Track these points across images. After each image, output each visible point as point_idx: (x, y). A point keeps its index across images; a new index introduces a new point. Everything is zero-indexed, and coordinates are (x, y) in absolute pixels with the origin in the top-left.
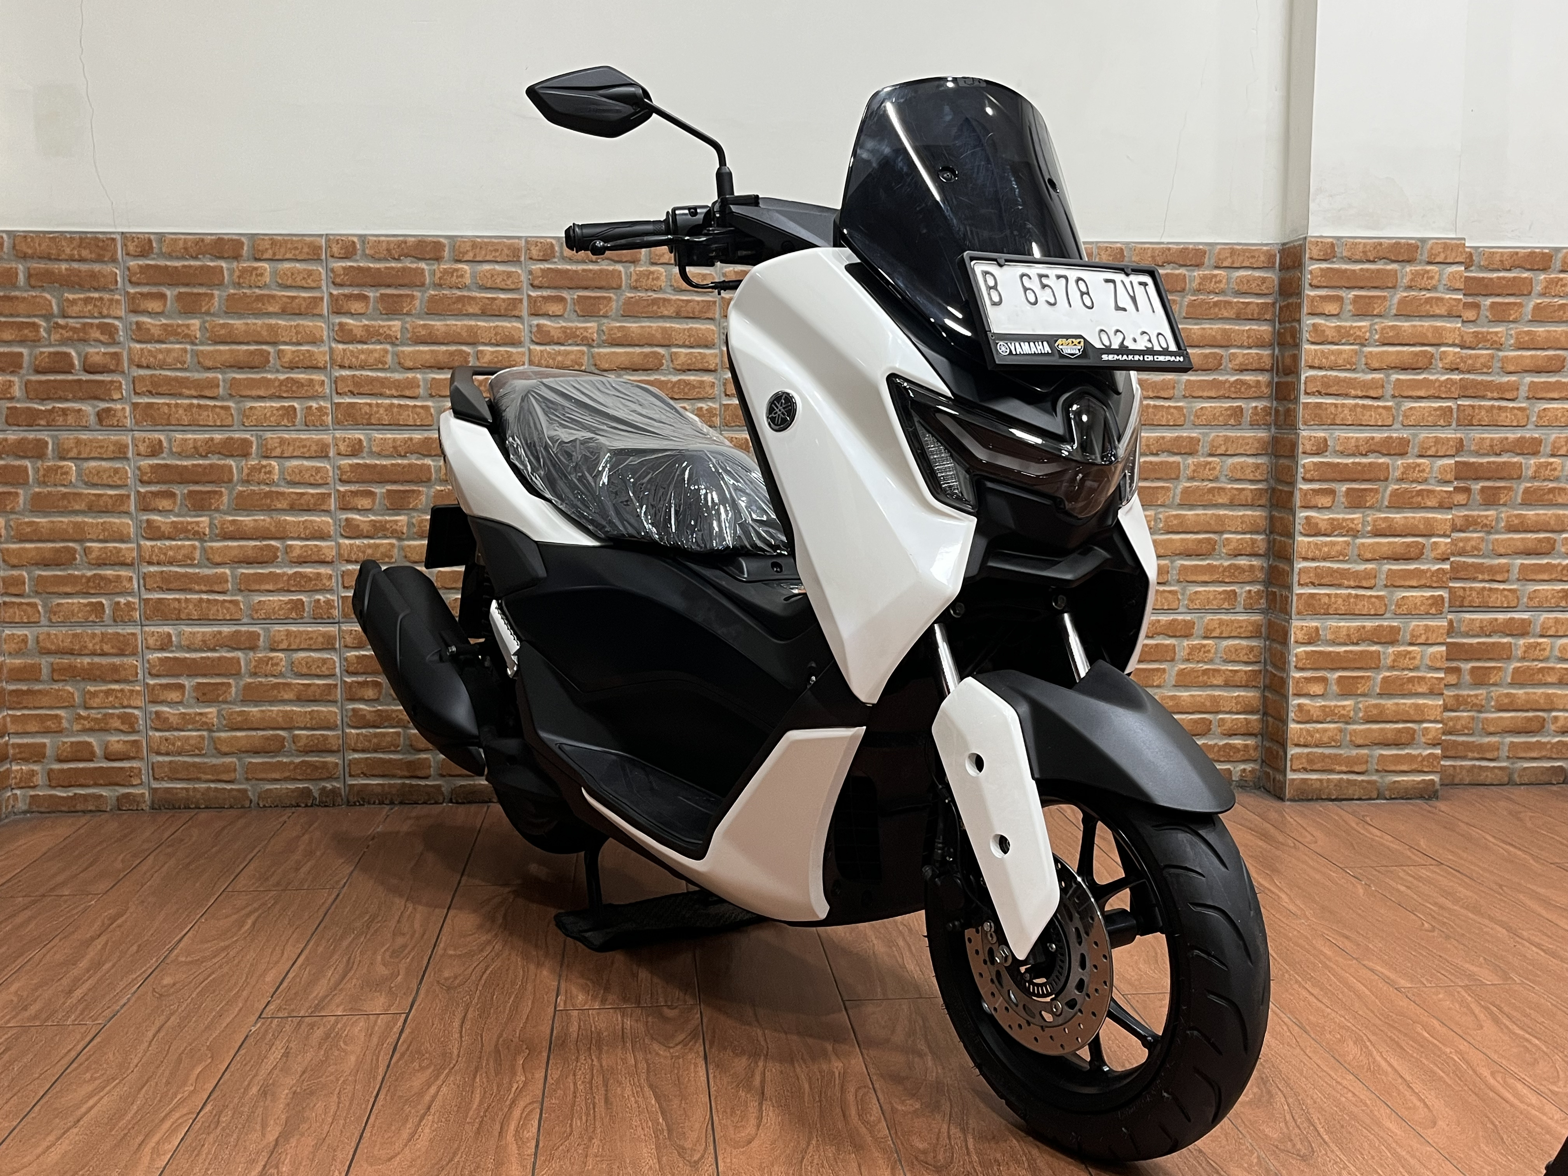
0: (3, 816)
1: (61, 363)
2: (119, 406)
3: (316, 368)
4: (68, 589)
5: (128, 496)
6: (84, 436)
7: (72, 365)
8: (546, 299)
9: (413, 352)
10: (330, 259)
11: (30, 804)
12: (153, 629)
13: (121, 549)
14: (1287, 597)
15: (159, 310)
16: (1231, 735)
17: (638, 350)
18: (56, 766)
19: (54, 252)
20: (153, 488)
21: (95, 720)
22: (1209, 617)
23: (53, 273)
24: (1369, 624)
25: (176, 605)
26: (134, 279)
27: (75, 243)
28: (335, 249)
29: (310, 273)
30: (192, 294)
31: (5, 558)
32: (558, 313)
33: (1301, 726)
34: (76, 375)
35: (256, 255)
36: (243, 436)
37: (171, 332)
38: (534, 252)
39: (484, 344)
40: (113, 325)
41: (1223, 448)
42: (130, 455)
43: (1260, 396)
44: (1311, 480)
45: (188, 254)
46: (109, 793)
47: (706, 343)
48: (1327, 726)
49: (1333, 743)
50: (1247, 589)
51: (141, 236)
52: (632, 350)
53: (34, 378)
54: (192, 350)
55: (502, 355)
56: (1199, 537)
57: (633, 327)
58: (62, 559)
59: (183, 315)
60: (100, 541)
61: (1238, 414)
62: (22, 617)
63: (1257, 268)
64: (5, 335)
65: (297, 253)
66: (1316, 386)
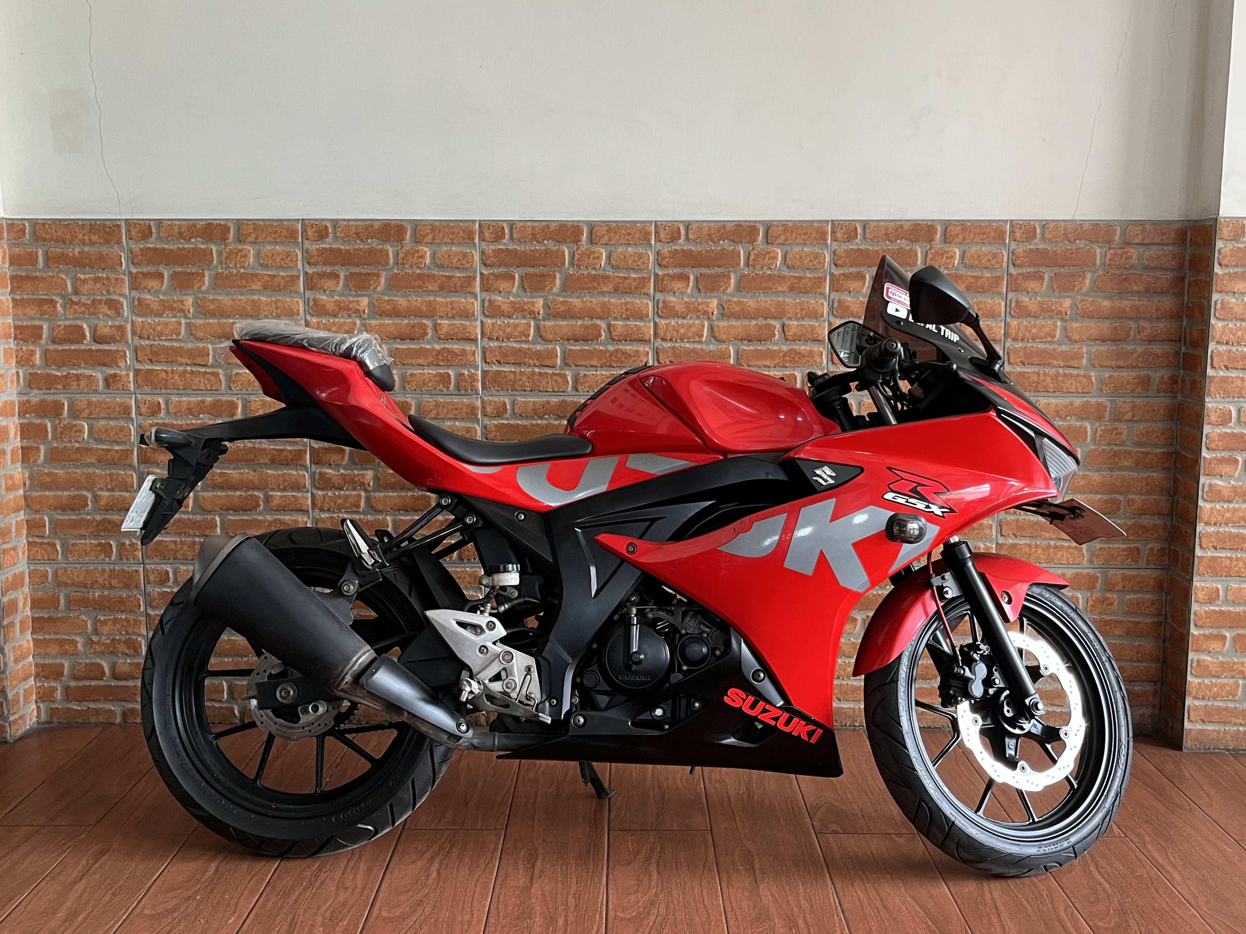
0: (28, 727)
1: (75, 334)
2: (123, 372)
4: (83, 532)
5: (132, 451)
6: (94, 398)
7: (84, 337)
8: (497, 277)
9: (381, 325)
10: (306, 242)
11: (52, 716)
12: (153, 566)
13: (125, 497)
14: (1188, 559)
15: (158, 288)
16: (1130, 682)
17: (580, 322)
18: (73, 684)
19: (68, 237)
21: (105, 645)
22: (1113, 572)
23: (67, 255)
25: (173, 546)
26: (136, 261)
27: (86, 230)
28: (310, 233)
29: (288, 254)
30: (186, 273)
31: (28, 502)
32: (508, 290)
33: (1200, 681)
34: (87, 345)
35: (241, 239)
36: (230, 399)
37: (167, 307)
38: (487, 234)
39: (441, 317)
40: (118, 302)
41: (1130, 414)
42: (133, 415)
43: (1167, 366)
44: (1215, 450)
45: (182, 238)
46: (116, 708)
47: (641, 316)
48: (1225, 681)
49: (1230, 697)
50: (1150, 546)
51: (142, 222)
52: (574, 323)
53: (52, 347)
54: (186, 323)
55: (458, 328)
56: (1105, 497)
57: (576, 302)
58: (76, 505)
59: (178, 292)
60: (108, 490)
61: (1145, 383)
62: (43, 555)
63: (1168, 244)
64: (27, 311)
65: (277, 236)
66: (1223, 361)
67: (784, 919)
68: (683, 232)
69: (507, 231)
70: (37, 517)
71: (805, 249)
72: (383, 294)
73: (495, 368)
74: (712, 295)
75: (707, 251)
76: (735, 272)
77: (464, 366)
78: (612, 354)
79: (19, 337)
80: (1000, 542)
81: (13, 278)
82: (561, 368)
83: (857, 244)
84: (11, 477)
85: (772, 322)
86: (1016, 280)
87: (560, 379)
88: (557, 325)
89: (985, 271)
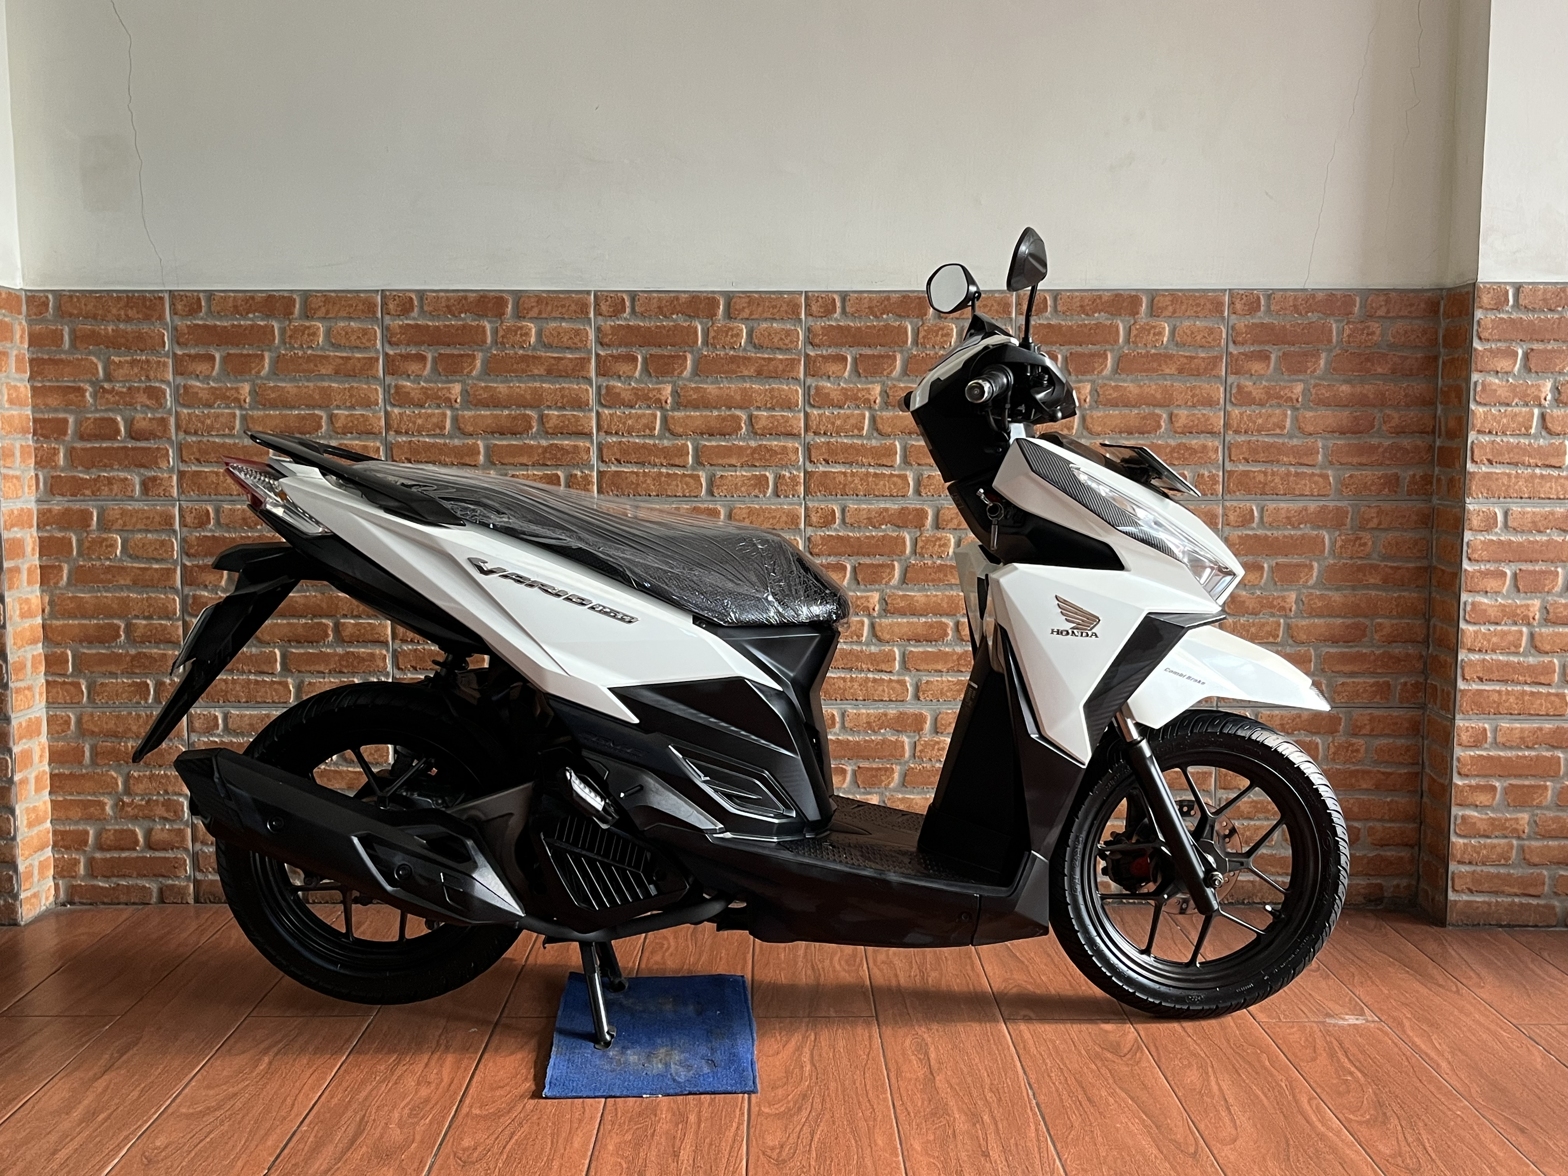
0: (44, 908)
1: (107, 429)
2: (165, 475)
3: (370, 433)
4: (113, 669)
5: (175, 570)
6: (129, 506)
7: (118, 432)
8: (616, 358)
9: (474, 417)
10: (387, 317)
11: (72, 895)
12: (198, 711)
13: (166, 626)
14: (1448, 693)
15: (208, 373)
16: (1382, 846)
17: (715, 413)
18: (98, 855)
19: (100, 312)
20: (200, 561)
21: (139, 807)
22: (1358, 711)
23: (99, 333)
24: (1548, 726)
26: (181, 340)
27: (122, 304)
28: (391, 306)
29: (365, 332)
30: (242, 355)
31: (49, 635)
32: (630, 374)
33: (1466, 841)
34: (121, 441)
35: (308, 313)
37: (219, 396)
38: (604, 308)
39: (549, 407)
40: (160, 389)
41: (1375, 521)
42: (177, 527)
43: (1418, 463)
44: (1478, 561)
45: (238, 313)
46: (153, 886)
47: (789, 406)
49: (1503, 862)
50: (1402, 680)
51: (190, 294)
52: (709, 413)
53: (79, 445)
54: (242, 416)
55: (569, 420)
56: (1349, 621)
57: (710, 388)
58: (107, 636)
59: (232, 378)
60: (145, 618)
61: (1393, 483)
62: (65, 697)
63: (1417, 318)
64: (50, 401)
65: (351, 310)
66: (1485, 454)
67: (966, 1114)
68: (838, 304)
69: (628, 304)
70: (59, 651)
72: (479, 379)
73: (614, 468)
74: (874, 379)
75: (867, 327)
76: (901, 352)
77: (576, 466)
78: (754, 450)
79: (39, 432)
81: (31, 361)
82: (693, 468)
83: (1047, 318)
84: (27, 601)
86: (1237, 360)
87: (692, 481)
88: (688, 417)
89: (1200, 350)
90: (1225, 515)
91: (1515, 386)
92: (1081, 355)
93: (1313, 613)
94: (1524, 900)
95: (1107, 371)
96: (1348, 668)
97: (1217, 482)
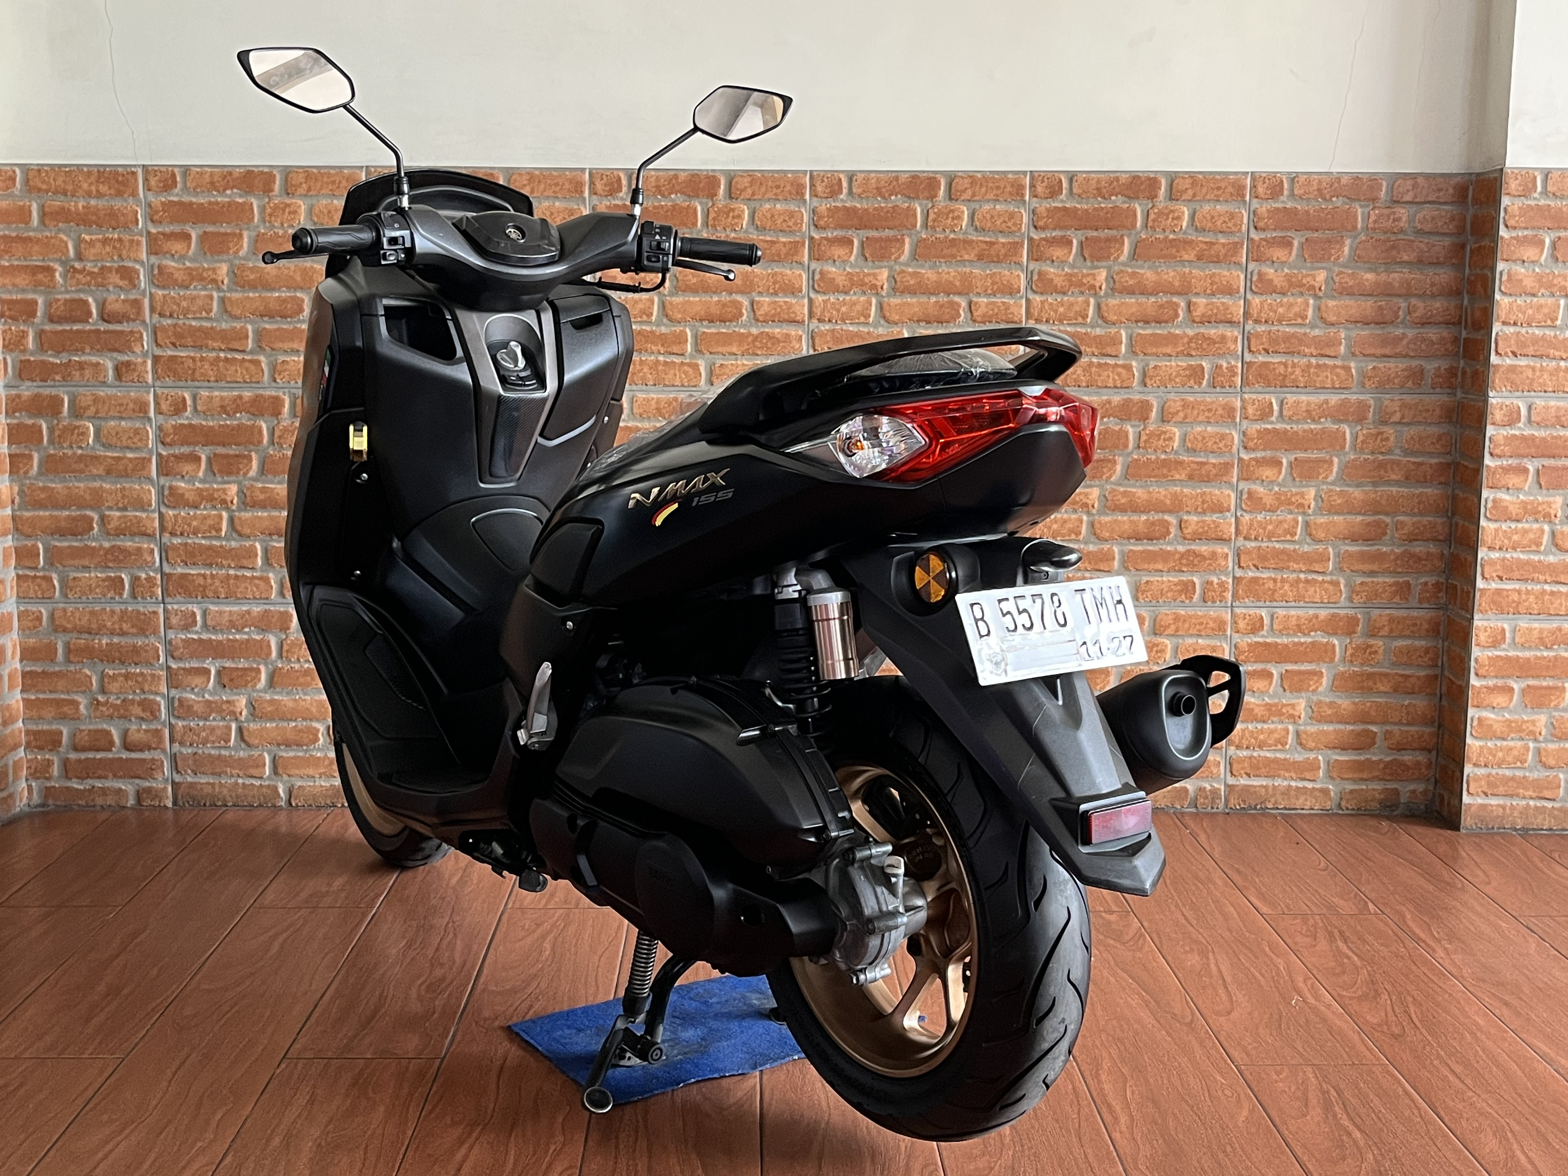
0: (18, 809)
1: (78, 311)
2: (139, 360)
4: (87, 563)
5: (150, 460)
6: (102, 392)
7: (89, 314)
11: (46, 797)
12: (176, 607)
13: (141, 518)
14: (1468, 593)
15: (183, 252)
16: (1399, 750)
17: (715, 298)
18: (73, 756)
19: (70, 187)
20: (177, 450)
21: (114, 706)
22: (1377, 612)
23: (69, 210)
25: (201, 581)
26: (155, 218)
27: (93, 179)
30: (219, 234)
31: (19, 526)
33: (1482, 743)
34: (93, 324)
35: (288, 190)
36: (274, 393)
37: (196, 276)
38: (599, 186)
40: (133, 270)
41: (1399, 415)
42: (152, 414)
43: (1443, 355)
44: (1499, 457)
45: (214, 189)
46: (129, 787)
47: (792, 290)
48: (1511, 744)
49: (1519, 764)
50: (1423, 580)
51: (164, 169)
52: (708, 299)
53: (48, 327)
54: (219, 297)
56: (1369, 519)
58: (78, 528)
59: (209, 258)
60: (119, 509)
61: (1417, 375)
62: (36, 592)
63: (1445, 203)
64: (18, 281)
65: (335, 187)
66: (1510, 346)
68: (845, 184)
69: (624, 182)
70: (29, 543)
71: (998, 207)
74: (881, 264)
75: (875, 209)
76: (910, 236)
78: (756, 338)
79: (7, 313)
80: (1238, 575)
82: (692, 356)
83: (1062, 201)
85: (957, 299)
86: (1258, 247)
87: (691, 371)
88: (688, 301)
89: (1220, 235)
90: (1243, 408)
91: (1542, 277)
92: (1097, 240)
93: (1333, 510)
94: (1538, 804)
95: (1123, 258)
96: (1367, 567)
97: (1235, 374)
